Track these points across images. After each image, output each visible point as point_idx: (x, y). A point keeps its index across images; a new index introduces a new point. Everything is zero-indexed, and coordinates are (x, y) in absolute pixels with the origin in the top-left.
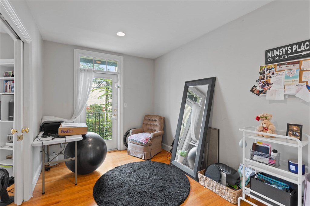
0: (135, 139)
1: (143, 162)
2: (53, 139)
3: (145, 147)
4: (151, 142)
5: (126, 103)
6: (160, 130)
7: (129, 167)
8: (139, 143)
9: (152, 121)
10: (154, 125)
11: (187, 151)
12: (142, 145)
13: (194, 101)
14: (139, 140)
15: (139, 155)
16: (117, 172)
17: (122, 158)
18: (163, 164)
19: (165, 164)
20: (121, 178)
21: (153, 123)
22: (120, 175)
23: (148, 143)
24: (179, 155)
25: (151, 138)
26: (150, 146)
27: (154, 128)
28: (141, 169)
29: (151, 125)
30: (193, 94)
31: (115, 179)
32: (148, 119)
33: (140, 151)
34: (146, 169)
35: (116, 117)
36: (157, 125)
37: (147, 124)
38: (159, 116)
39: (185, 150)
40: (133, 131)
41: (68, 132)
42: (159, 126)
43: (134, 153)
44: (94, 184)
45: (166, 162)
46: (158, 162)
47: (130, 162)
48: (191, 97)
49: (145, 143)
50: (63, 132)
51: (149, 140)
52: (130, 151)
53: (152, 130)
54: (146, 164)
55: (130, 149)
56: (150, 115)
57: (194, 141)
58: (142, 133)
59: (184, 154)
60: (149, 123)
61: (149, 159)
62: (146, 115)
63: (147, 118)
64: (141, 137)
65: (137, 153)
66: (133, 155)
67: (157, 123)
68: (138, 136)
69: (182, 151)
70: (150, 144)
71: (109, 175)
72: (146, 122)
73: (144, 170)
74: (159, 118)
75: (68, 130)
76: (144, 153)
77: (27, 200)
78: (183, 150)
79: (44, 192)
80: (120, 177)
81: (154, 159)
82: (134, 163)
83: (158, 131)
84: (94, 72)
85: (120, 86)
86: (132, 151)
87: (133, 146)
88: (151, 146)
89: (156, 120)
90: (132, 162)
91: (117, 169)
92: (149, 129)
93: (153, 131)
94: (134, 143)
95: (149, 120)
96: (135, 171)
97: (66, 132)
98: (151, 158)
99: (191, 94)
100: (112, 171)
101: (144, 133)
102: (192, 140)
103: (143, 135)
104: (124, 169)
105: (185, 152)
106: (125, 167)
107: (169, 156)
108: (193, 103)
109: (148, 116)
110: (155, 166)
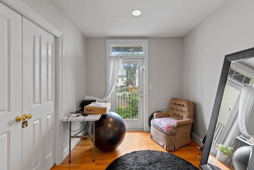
0: (157, 124)
1: (163, 153)
2: (78, 116)
3: (167, 135)
4: (174, 131)
5: (151, 86)
6: (189, 118)
7: (147, 156)
8: (161, 129)
9: (179, 105)
10: (181, 111)
11: (232, 148)
12: (164, 132)
13: (244, 83)
14: (161, 126)
15: (161, 143)
16: (132, 159)
17: (144, 141)
18: (189, 164)
19: (191, 164)
20: (132, 169)
21: (180, 108)
22: (133, 164)
23: (170, 131)
24: (219, 151)
25: (174, 126)
26: (173, 136)
27: (182, 114)
28: (158, 163)
29: (177, 110)
30: (242, 74)
31: (127, 167)
32: (175, 102)
33: (162, 139)
34: (164, 166)
35: (142, 98)
36: (185, 111)
37: (173, 109)
38: (188, 101)
39: (229, 146)
40: (157, 114)
41: (91, 111)
42: (188, 112)
43: (156, 138)
44: (107, 166)
45: (194, 161)
46: (182, 159)
47: (149, 149)
48: (239, 78)
49: (167, 131)
50: (87, 110)
51: (172, 129)
52: (153, 136)
53: (179, 115)
54: (166, 157)
55: (153, 133)
56: (177, 99)
57: (244, 136)
58: (166, 118)
59: (227, 150)
60: (176, 107)
61: (172, 150)
62: (173, 99)
63: (173, 102)
64: (163, 124)
65: (159, 139)
66: (156, 141)
67: (185, 109)
68: (160, 121)
69: (224, 146)
70: (173, 134)
71: (123, 160)
72: (172, 106)
73: (161, 166)
74: (188, 104)
75: (91, 109)
76: (165, 142)
77: (58, 165)
78: (226, 145)
79: (70, 161)
80: (132, 167)
81: (178, 152)
82: (153, 151)
83: (186, 119)
84: (122, 57)
85: (145, 69)
86: (154, 136)
87: (155, 131)
88: (175, 136)
89: (184, 105)
90: (152, 149)
91: (134, 155)
92: (175, 114)
93: (180, 118)
94: (156, 128)
95: (176, 104)
96: (150, 164)
97: (89, 110)
98: (175, 150)
99: (239, 74)
100: (128, 156)
101: (169, 119)
102: (240, 133)
103: (167, 121)
104: (140, 156)
105: (229, 148)
106: (142, 153)
107: (199, 155)
108: (242, 85)
109: (174, 99)
110: (177, 164)
